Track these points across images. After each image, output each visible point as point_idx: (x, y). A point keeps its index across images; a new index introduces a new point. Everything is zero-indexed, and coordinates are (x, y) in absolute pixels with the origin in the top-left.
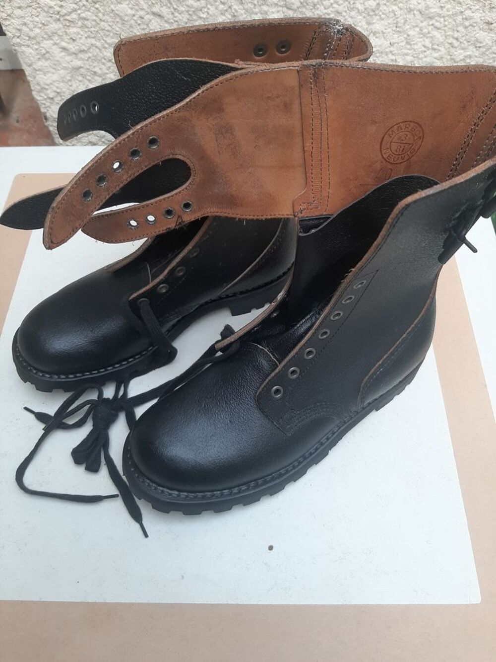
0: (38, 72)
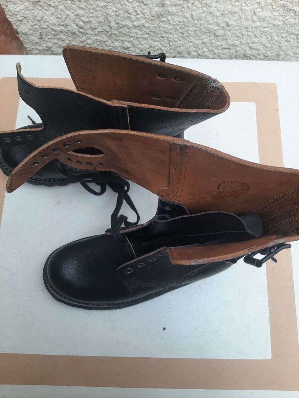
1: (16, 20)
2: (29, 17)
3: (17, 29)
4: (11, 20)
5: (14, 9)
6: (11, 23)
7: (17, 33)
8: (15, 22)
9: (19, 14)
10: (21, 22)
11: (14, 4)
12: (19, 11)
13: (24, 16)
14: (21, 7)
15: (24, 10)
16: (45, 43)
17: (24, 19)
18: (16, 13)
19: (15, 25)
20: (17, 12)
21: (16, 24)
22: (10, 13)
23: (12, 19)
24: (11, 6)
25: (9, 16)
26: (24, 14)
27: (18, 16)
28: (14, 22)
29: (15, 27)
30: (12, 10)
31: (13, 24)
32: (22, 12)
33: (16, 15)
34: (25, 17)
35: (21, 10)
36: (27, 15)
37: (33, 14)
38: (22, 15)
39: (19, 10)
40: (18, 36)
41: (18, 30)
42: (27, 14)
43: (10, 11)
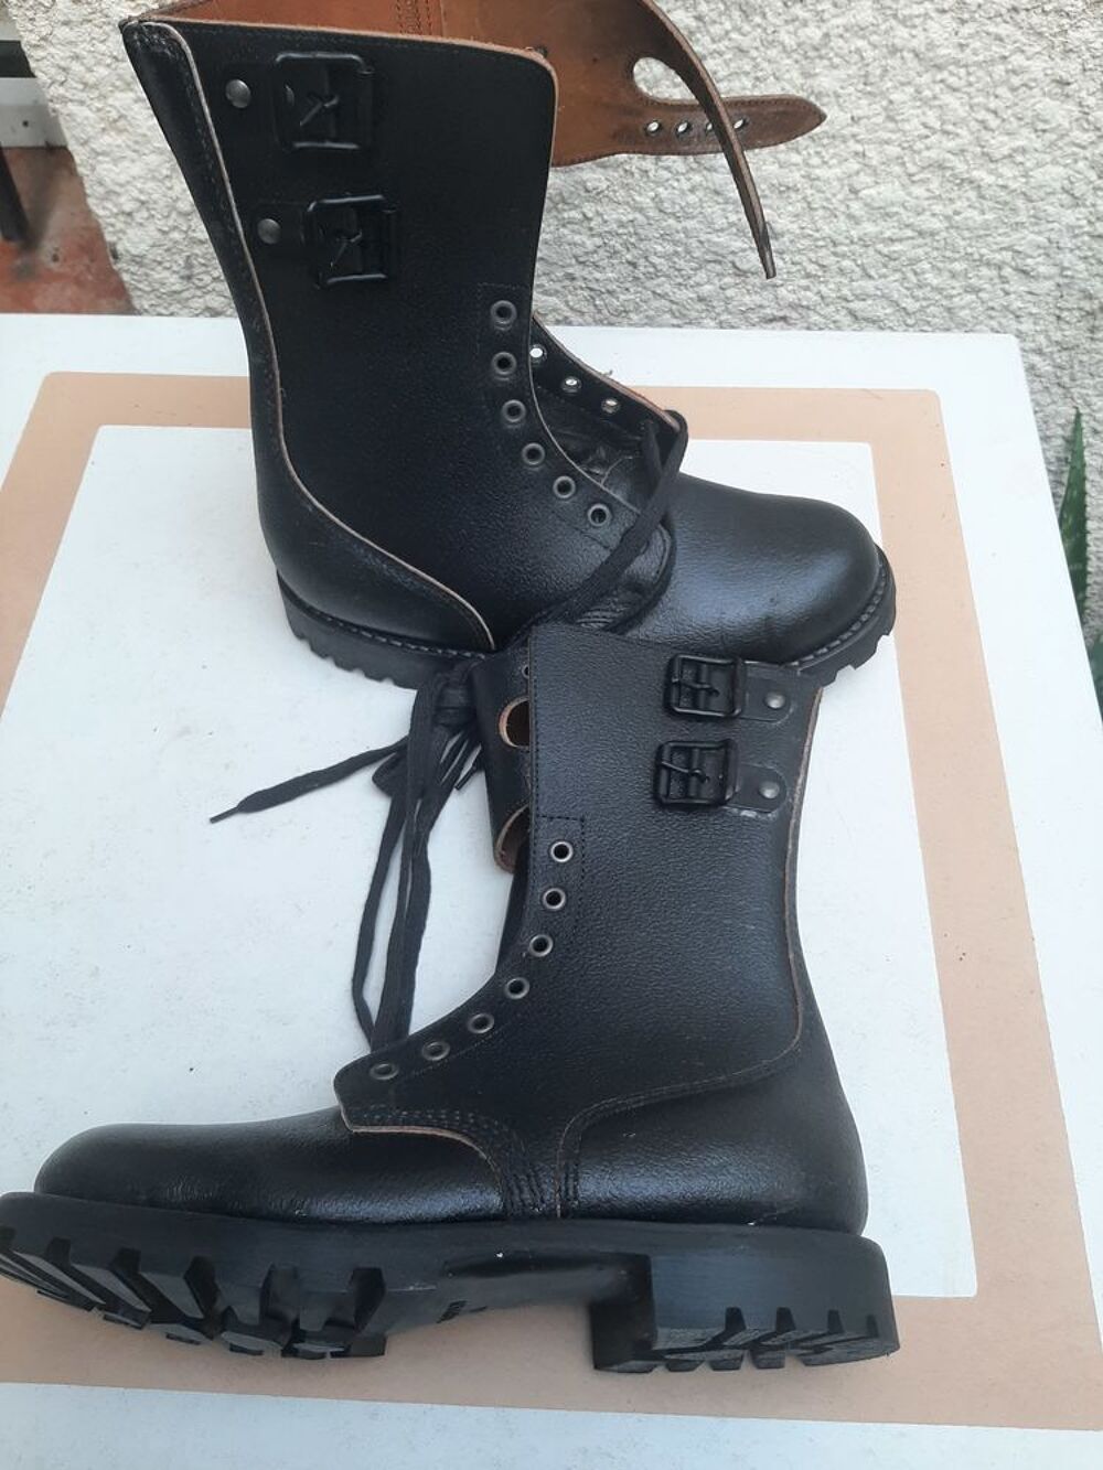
0: (100, 158)
1: (115, 210)
2: (155, 202)
3: (114, 244)
4: (101, 212)
5: (113, 175)
6: (100, 221)
7: (115, 256)
8: (112, 220)
9: (127, 191)
10: (129, 220)
11: (115, 161)
12: (128, 182)
13: (143, 198)
14: (136, 169)
15: (142, 180)
16: (200, 297)
17: (138, 211)
18: (117, 189)
19: (111, 229)
20: (121, 185)
21: (113, 225)
22: (101, 190)
23: (104, 208)
24: (105, 166)
25: (95, 201)
26: (141, 191)
27: (122, 199)
28: (108, 220)
29: (109, 238)
30: (107, 179)
31: (103, 225)
32: (135, 187)
33: (118, 194)
34: (143, 203)
35: (134, 178)
36: (149, 194)
37: (170, 192)
38: (135, 194)
39: (129, 179)
40: (115, 267)
41: (120, 248)
42: (150, 191)
43: (101, 183)
